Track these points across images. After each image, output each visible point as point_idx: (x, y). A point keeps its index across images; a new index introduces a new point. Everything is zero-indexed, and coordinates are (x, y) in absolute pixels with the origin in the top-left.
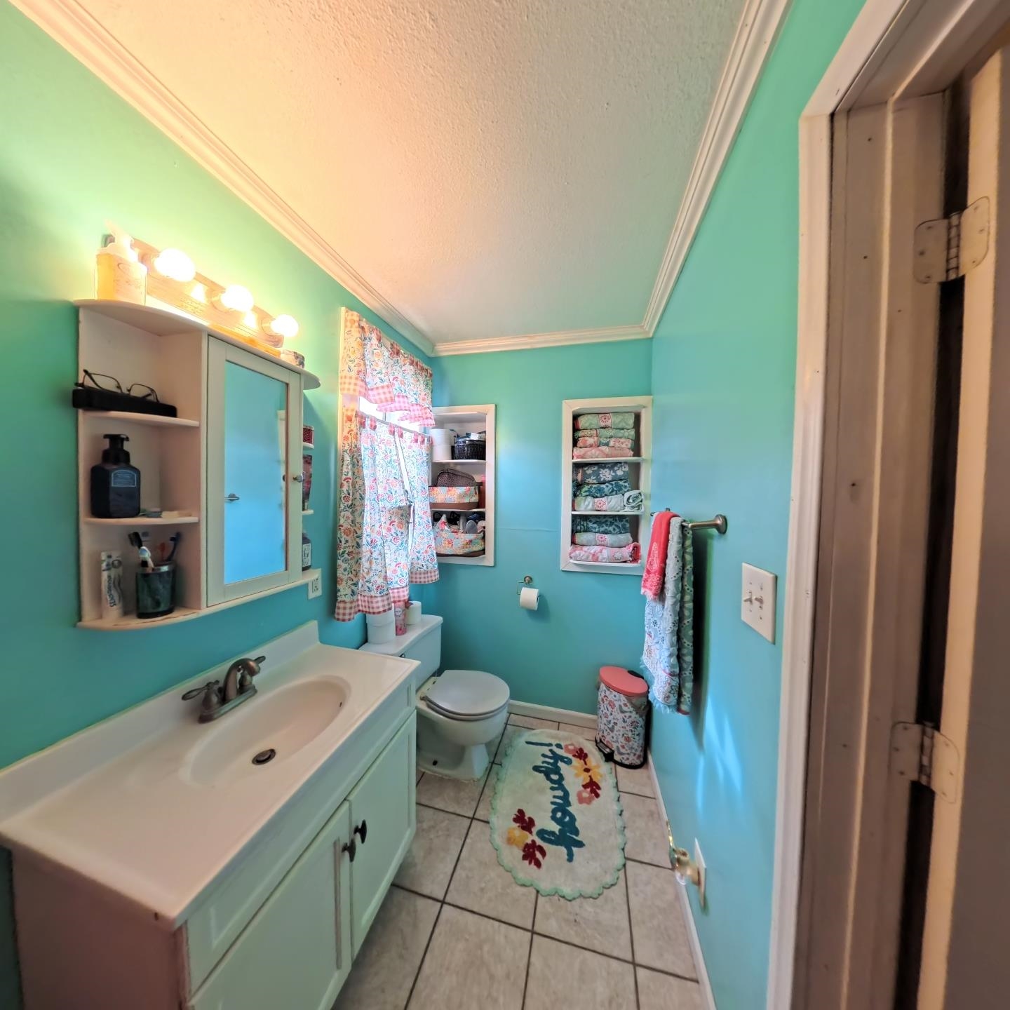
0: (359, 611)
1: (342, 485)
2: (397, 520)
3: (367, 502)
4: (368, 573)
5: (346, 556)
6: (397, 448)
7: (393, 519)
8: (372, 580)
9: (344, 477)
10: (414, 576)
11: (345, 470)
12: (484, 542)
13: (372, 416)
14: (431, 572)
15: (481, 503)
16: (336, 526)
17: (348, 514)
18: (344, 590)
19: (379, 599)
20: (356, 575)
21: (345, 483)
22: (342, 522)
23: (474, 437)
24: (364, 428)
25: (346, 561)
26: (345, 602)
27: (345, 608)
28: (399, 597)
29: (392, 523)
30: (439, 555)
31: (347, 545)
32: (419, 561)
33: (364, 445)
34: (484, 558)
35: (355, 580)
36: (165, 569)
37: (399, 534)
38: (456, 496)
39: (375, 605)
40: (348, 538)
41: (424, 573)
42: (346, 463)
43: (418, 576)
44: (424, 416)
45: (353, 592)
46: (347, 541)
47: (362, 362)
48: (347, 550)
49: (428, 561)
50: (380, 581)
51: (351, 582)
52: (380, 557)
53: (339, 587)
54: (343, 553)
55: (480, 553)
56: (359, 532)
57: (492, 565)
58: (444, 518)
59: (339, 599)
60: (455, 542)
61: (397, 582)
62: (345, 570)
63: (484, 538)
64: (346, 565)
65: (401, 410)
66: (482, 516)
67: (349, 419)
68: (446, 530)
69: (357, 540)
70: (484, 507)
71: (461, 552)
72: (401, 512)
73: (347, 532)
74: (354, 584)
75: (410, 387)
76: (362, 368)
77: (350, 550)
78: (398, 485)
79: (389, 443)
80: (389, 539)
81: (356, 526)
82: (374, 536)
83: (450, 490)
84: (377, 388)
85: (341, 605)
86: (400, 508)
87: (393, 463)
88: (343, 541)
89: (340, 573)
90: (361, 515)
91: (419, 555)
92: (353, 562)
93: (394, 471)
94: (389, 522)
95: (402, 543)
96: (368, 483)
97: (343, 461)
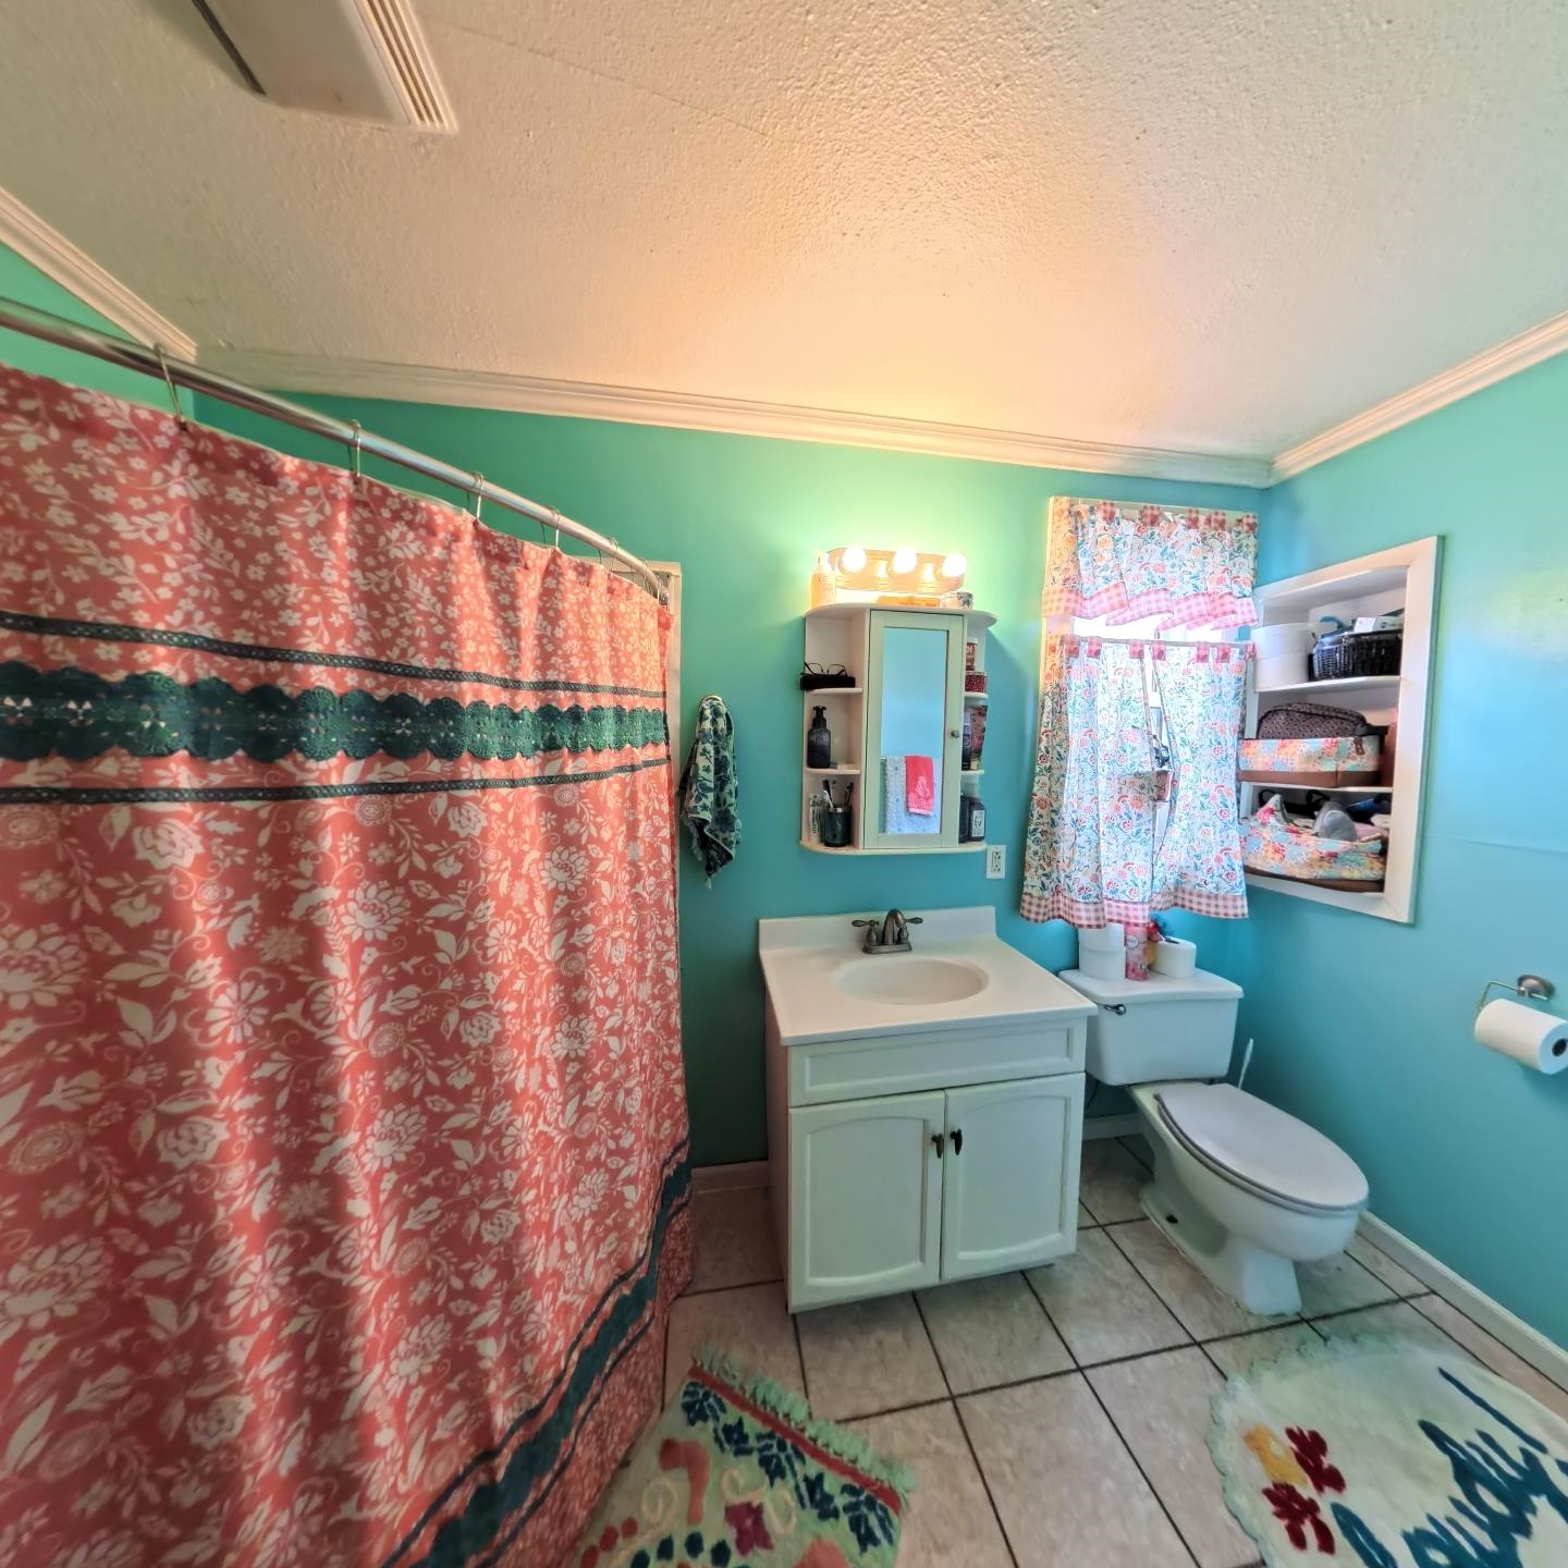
0: (1060, 917)
1: (1040, 740)
2: (1131, 795)
3: (1071, 763)
4: (1069, 865)
5: (1038, 835)
6: (1144, 679)
7: (1124, 792)
8: (1073, 876)
9: (1043, 729)
10: (1180, 894)
11: (1045, 719)
12: (1384, 863)
13: (1091, 638)
14: (1225, 899)
15: (1382, 774)
16: (1030, 795)
17: (1045, 779)
18: (1032, 880)
19: (1082, 906)
20: (1049, 864)
21: (1044, 737)
22: (1035, 789)
23: (1365, 626)
24: (1077, 657)
25: (1037, 842)
26: (1030, 895)
27: (1030, 903)
28: (1127, 916)
29: (1122, 798)
30: (1248, 870)
31: (1041, 821)
32: (1199, 873)
33: (1076, 682)
34: (1381, 898)
35: (1048, 870)
36: (840, 810)
37: (1134, 817)
38: (1296, 758)
39: (1075, 913)
40: (1043, 812)
41: (1209, 897)
42: (1046, 710)
43: (1195, 899)
44: (1219, 611)
45: (1043, 884)
46: (1041, 816)
47: (1071, 565)
48: (1041, 828)
49: (1220, 876)
50: (1085, 880)
51: (1040, 872)
52: (1087, 847)
53: (1027, 874)
54: (1035, 830)
55: (1367, 886)
56: (1055, 806)
57: (1404, 917)
58: (1274, 801)
59: (1025, 890)
60: (1290, 850)
61: (1124, 892)
62: (1036, 853)
63: (1383, 853)
64: (1037, 848)
65: (1151, 614)
66: (1383, 804)
67: (1053, 649)
68: (1272, 825)
69: (1053, 815)
70: (1390, 783)
71: (1305, 874)
72: (1139, 782)
73: (1043, 804)
74: (1045, 875)
75: (1184, 568)
76: (1072, 573)
77: (1045, 828)
78: (1140, 738)
79: (1127, 673)
80: (1116, 823)
81: (1055, 796)
82: (1081, 813)
83: (1284, 746)
84: (1099, 594)
85: (1027, 898)
86: (1138, 775)
87: (1133, 703)
88: (1036, 815)
89: (1029, 854)
90: (1060, 780)
91: (1198, 863)
92: (1046, 844)
93: (1133, 716)
94: (1117, 796)
95: (1138, 832)
96: (1075, 736)
97: (1043, 707)
